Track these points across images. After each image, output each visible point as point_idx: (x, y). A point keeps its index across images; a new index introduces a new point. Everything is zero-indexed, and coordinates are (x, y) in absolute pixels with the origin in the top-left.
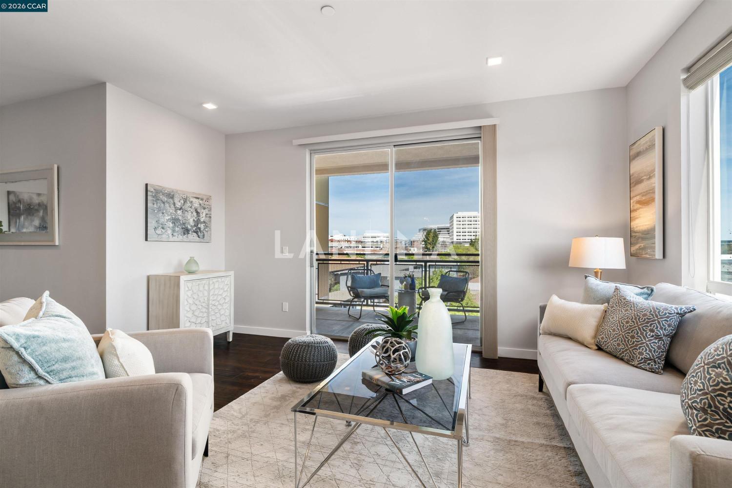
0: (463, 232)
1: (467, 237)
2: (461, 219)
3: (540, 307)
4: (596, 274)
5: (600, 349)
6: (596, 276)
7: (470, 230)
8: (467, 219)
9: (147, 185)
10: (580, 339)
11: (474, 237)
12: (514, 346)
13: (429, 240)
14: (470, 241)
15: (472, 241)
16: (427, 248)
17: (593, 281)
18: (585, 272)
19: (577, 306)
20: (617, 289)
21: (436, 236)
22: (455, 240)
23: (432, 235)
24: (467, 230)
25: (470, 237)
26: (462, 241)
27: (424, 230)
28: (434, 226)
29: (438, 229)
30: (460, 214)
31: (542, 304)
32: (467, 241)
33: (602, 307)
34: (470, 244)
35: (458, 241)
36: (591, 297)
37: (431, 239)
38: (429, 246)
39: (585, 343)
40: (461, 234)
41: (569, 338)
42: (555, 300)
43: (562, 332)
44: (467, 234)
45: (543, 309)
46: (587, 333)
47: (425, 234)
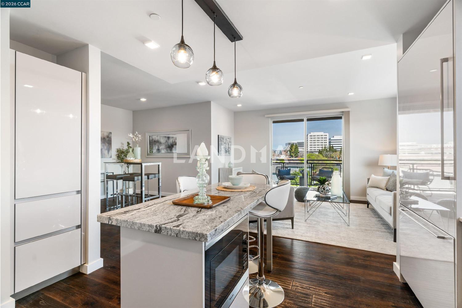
0: (314, 145)
1: (316, 149)
2: (313, 137)
3: (368, 179)
4: (388, 168)
5: (387, 190)
6: (389, 169)
7: (318, 144)
8: (316, 137)
9: (218, 136)
10: (381, 188)
11: (321, 148)
12: (357, 196)
13: (292, 150)
14: (318, 151)
15: (320, 151)
16: (291, 155)
17: (386, 170)
18: (384, 167)
19: (380, 178)
20: (393, 172)
21: (297, 148)
22: (309, 150)
23: (294, 147)
24: (316, 144)
25: (318, 149)
26: (313, 150)
27: (289, 144)
28: (295, 142)
29: (298, 143)
30: (312, 134)
31: (368, 178)
32: (316, 150)
33: (388, 177)
34: (319, 153)
35: (311, 151)
36: (385, 175)
37: (293, 150)
38: (292, 154)
39: (383, 189)
40: (313, 146)
41: (378, 188)
42: (373, 176)
43: (375, 186)
44: (316, 146)
45: (369, 179)
46: (383, 185)
47: (290, 147)
